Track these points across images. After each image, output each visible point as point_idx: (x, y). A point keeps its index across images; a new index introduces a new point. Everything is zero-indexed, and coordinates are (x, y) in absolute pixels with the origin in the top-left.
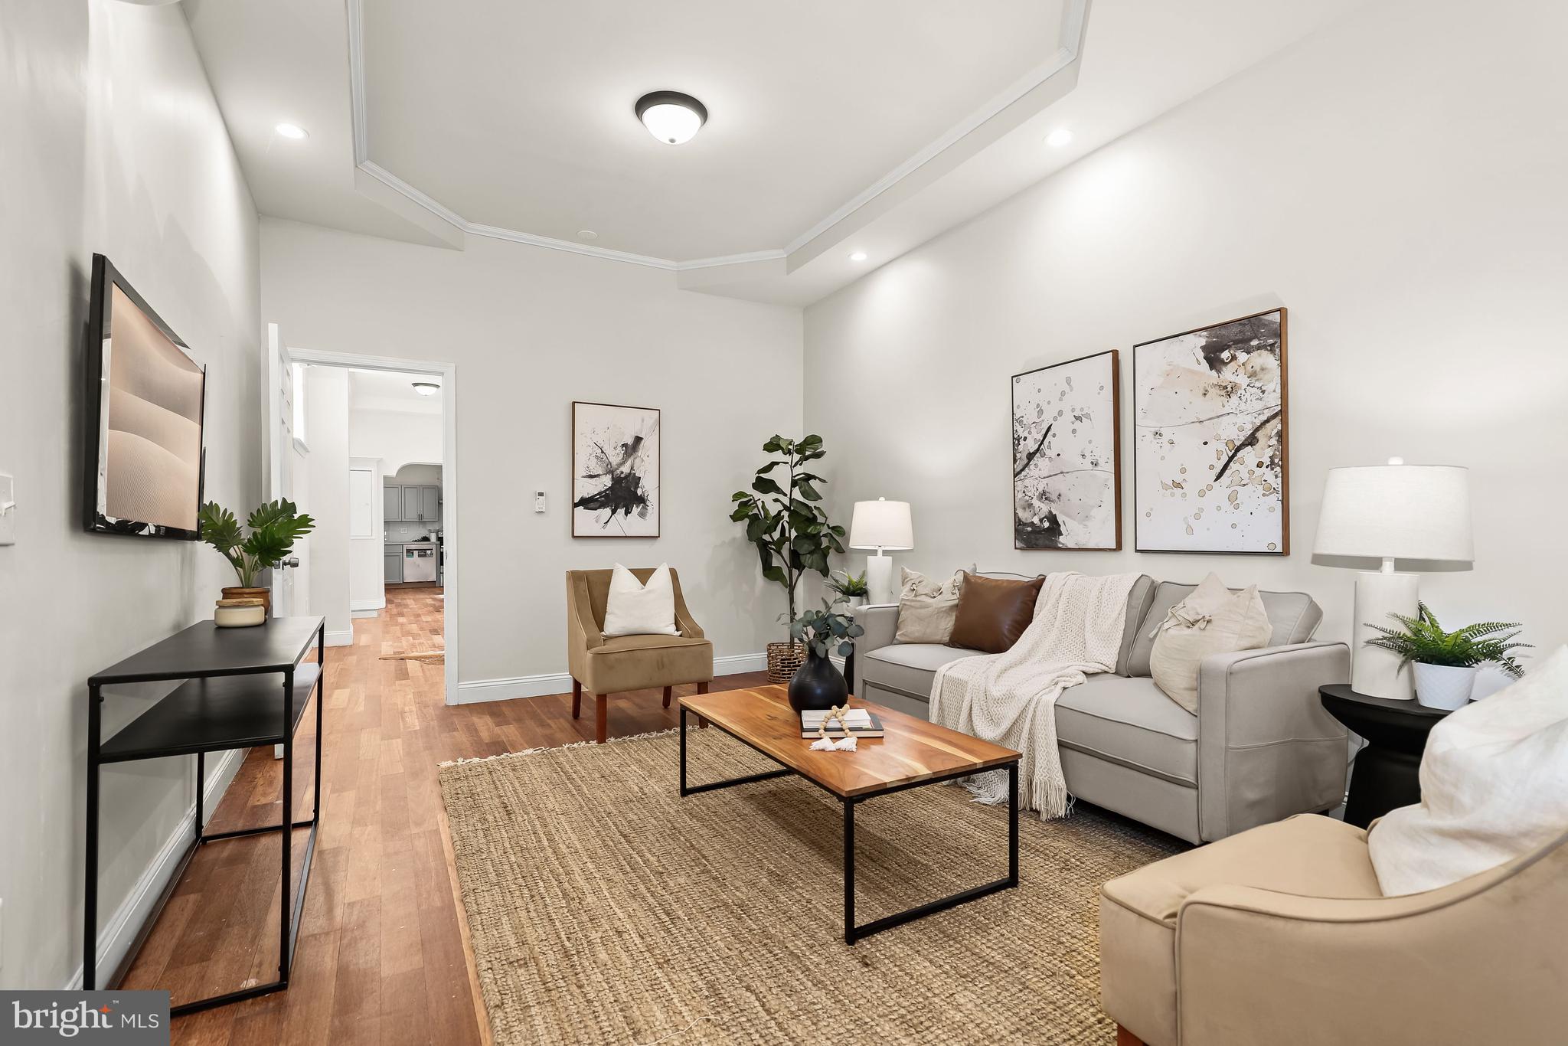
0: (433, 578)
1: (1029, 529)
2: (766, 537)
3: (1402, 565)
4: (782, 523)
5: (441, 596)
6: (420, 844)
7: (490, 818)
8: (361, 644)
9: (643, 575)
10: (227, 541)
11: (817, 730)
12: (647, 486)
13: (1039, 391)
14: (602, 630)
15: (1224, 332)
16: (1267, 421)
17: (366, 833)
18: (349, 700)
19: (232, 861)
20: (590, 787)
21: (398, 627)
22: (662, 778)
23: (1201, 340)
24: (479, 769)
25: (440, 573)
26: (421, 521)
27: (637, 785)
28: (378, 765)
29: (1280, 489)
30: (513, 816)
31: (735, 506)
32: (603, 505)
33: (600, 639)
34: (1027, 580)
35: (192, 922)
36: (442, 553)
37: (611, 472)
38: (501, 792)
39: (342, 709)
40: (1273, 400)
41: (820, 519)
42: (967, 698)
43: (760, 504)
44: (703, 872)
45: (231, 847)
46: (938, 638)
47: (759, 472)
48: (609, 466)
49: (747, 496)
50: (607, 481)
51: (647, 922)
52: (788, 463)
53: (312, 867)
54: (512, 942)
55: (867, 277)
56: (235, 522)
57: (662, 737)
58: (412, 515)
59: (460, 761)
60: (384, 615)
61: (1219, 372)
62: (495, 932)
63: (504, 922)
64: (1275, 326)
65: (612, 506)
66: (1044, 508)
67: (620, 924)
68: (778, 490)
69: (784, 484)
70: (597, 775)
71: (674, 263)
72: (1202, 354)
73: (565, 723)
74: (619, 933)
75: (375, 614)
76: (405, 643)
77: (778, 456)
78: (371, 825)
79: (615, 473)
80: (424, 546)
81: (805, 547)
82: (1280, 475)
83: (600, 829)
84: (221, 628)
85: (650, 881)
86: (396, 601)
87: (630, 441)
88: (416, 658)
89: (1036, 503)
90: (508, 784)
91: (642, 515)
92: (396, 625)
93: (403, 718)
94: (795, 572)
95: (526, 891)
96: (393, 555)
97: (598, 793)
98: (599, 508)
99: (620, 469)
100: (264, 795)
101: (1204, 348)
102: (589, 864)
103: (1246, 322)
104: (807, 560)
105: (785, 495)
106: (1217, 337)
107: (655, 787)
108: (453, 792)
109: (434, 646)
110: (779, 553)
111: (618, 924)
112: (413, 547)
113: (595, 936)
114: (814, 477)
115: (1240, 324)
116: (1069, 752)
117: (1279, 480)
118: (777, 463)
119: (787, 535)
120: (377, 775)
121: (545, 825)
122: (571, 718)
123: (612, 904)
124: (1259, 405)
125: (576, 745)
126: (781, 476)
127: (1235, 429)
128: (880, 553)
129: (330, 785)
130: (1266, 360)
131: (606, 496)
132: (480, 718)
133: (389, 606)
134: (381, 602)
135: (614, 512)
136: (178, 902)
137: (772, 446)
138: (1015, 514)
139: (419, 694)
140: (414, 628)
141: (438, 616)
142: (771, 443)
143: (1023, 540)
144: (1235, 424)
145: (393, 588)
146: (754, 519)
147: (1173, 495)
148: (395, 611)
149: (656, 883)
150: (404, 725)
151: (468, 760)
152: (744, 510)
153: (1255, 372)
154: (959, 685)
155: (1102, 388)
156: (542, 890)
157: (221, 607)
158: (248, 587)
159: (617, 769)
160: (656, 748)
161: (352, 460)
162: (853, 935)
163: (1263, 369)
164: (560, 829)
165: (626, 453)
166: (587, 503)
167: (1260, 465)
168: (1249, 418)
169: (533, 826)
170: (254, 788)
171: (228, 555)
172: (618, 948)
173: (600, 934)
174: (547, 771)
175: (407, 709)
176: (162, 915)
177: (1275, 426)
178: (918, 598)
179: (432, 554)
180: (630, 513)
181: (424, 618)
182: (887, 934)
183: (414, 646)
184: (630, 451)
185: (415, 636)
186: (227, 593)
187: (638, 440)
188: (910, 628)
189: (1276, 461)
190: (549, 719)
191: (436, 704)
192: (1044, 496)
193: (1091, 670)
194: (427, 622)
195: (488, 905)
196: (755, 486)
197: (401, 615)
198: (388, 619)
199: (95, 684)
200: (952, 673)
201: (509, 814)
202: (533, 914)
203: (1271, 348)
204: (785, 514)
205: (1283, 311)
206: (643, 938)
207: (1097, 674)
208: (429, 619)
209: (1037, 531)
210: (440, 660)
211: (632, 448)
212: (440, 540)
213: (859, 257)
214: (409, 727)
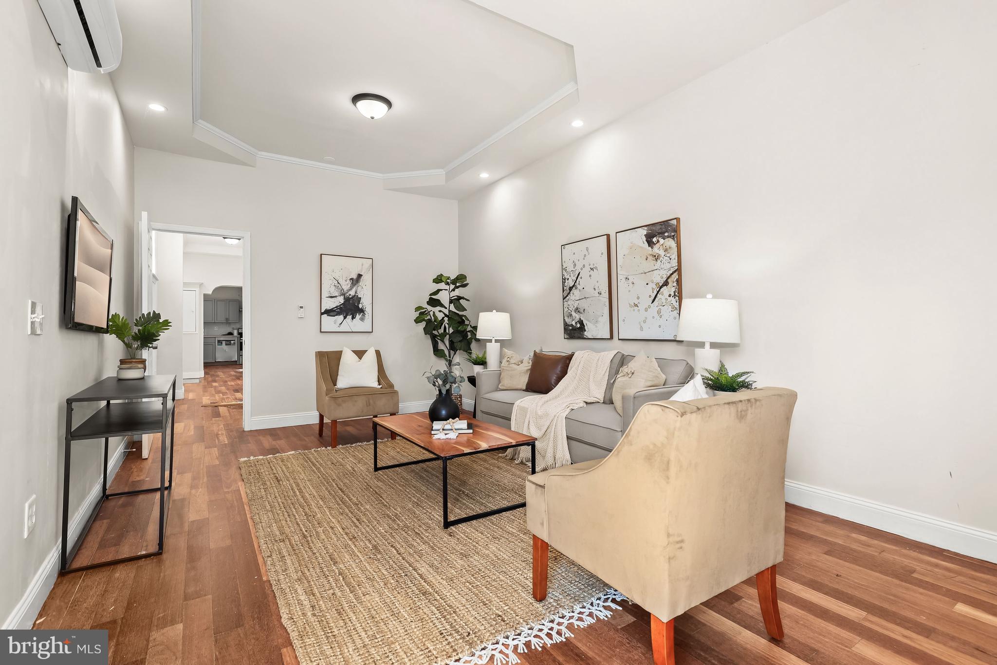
0: (236, 359)
1: (571, 328)
2: (435, 332)
3: (713, 345)
4: (445, 325)
5: (241, 370)
6: (229, 496)
7: (268, 483)
8: (189, 398)
9: (360, 354)
10: (124, 334)
11: (439, 430)
12: (365, 303)
13: (574, 254)
14: (335, 385)
15: (654, 228)
16: (672, 274)
17: (199, 492)
18: (184, 429)
19: (124, 506)
20: (324, 468)
21: (213, 389)
22: (365, 464)
23: (644, 232)
24: (263, 461)
25: (240, 355)
26: (227, 322)
27: (351, 467)
28: (204, 461)
29: (678, 308)
30: (281, 482)
31: (417, 314)
32: (338, 314)
33: (333, 390)
34: (564, 355)
35: (108, 530)
36: (241, 344)
37: (344, 294)
38: (275, 471)
39: (180, 433)
40: (675, 263)
41: (467, 322)
42: (528, 416)
43: (431, 313)
44: (379, 503)
45: (123, 500)
46: (519, 387)
47: (431, 295)
48: (342, 291)
49: (424, 308)
50: (341, 300)
51: (346, 523)
52: (447, 290)
53: (170, 507)
54: (278, 533)
55: (490, 186)
56: (128, 324)
57: (369, 444)
58: (221, 318)
59: (252, 458)
60: (203, 381)
61: (652, 248)
62: (269, 530)
63: (273, 525)
64: (674, 227)
65: (344, 314)
66: (577, 316)
67: (333, 525)
68: (442, 306)
69: (446, 302)
70: (329, 463)
71: (381, 175)
72: (645, 239)
73: (314, 439)
74: (332, 528)
75: (198, 381)
76: (217, 397)
77: (442, 286)
78: (202, 488)
79: (346, 295)
80: (229, 338)
81: (458, 338)
82: (678, 301)
83: (328, 487)
84: (120, 380)
85: (351, 507)
86: (211, 373)
87: (355, 277)
88: (225, 406)
89: (574, 314)
90: (279, 468)
91: (362, 319)
92: (212, 387)
93: (218, 438)
94: (452, 352)
95: (286, 513)
96: (209, 344)
97: (329, 471)
98: (336, 315)
99: (349, 293)
100: (138, 476)
101: (645, 235)
102: (320, 502)
103: (662, 223)
104: (457, 345)
105: (446, 308)
106: (651, 231)
107: (361, 468)
108: (247, 472)
109: (236, 399)
110: (443, 341)
111: (332, 525)
112: (222, 339)
113: (320, 530)
114: (463, 298)
115: (660, 225)
116: (573, 443)
117: (678, 303)
118: (442, 290)
119: (447, 331)
120: (203, 465)
121: (298, 485)
122: (318, 436)
123: (330, 517)
124: (669, 266)
125: (319, 449)
126: (444, 297)
127: (659, 277)
128: (493, 341)
129: (176, 471)
130: (671, 243)
131: (341, 308)
132: (264, 437)
133: (207, 376)
134: (201, 374)
135: (345, 318)
136: (98, 524)
137: (438, 280)
138: (564, 319)
139: (227, 426)
140: (223, 389)
141: (239, 382)
142: (437, 278)
143: (568, 334)
144: (659, 275)
145: (209, 365)
146: (429, 322)
147: (634, 310)
148: (210, 379)
149: (354, 508)
150: (218, 441)
151: (256, 458)
152: (421, 316)
153: (667, 249)
154: (524, 410)
155: (602, 254)
156: (294, 513)
157: (120, 369)
158: (134, 359)
159: (341, 460)
160: (365, 450)
161: (185, 284)
162: (447, 524)
163: (670, 248)
164: (306, 487)
165: (352, 283)
166: (328, 312)
167: (670, 296)
168: (665, 272)
169: (292, 487)
170: (132, 473)
171: (123, 341)
172: (331, 534)
173: (322, 529)
174: (302, 461)
175: (220, 433)
176: (90, 528)
177: (675, 276)
178: (510, 365)
179: (234, 343)
180: (355, 318)
181: (229, 383)
182: (464, 524)
183: (223, 399)
184: (354, 282)
185: (224, 394)
186: (122, 362)
187: (360, 276)
188: (506, 382)
189: (676, 294)
190: (305, 437)
191: (237, 430)
192: (577, 310)
193: (589, 401)
194: (231, 385)
195: (265, 519)
196: (428, 303)
197: (215, 381)
198: (206, 384)
199: (70, 402)
200: (522, 405)
201: (278, 481)
202: (289, 522)
203: (673, 237)
204: (446, 319)
205: (678, 219)
206: (344, 529)
207: (593, 403)
208: (233, 383)
209: (574, 329)
210: (240, 407)
211: (356, 280)
212: (241, 334)
213: (484, 176)
214: (222, 442)
